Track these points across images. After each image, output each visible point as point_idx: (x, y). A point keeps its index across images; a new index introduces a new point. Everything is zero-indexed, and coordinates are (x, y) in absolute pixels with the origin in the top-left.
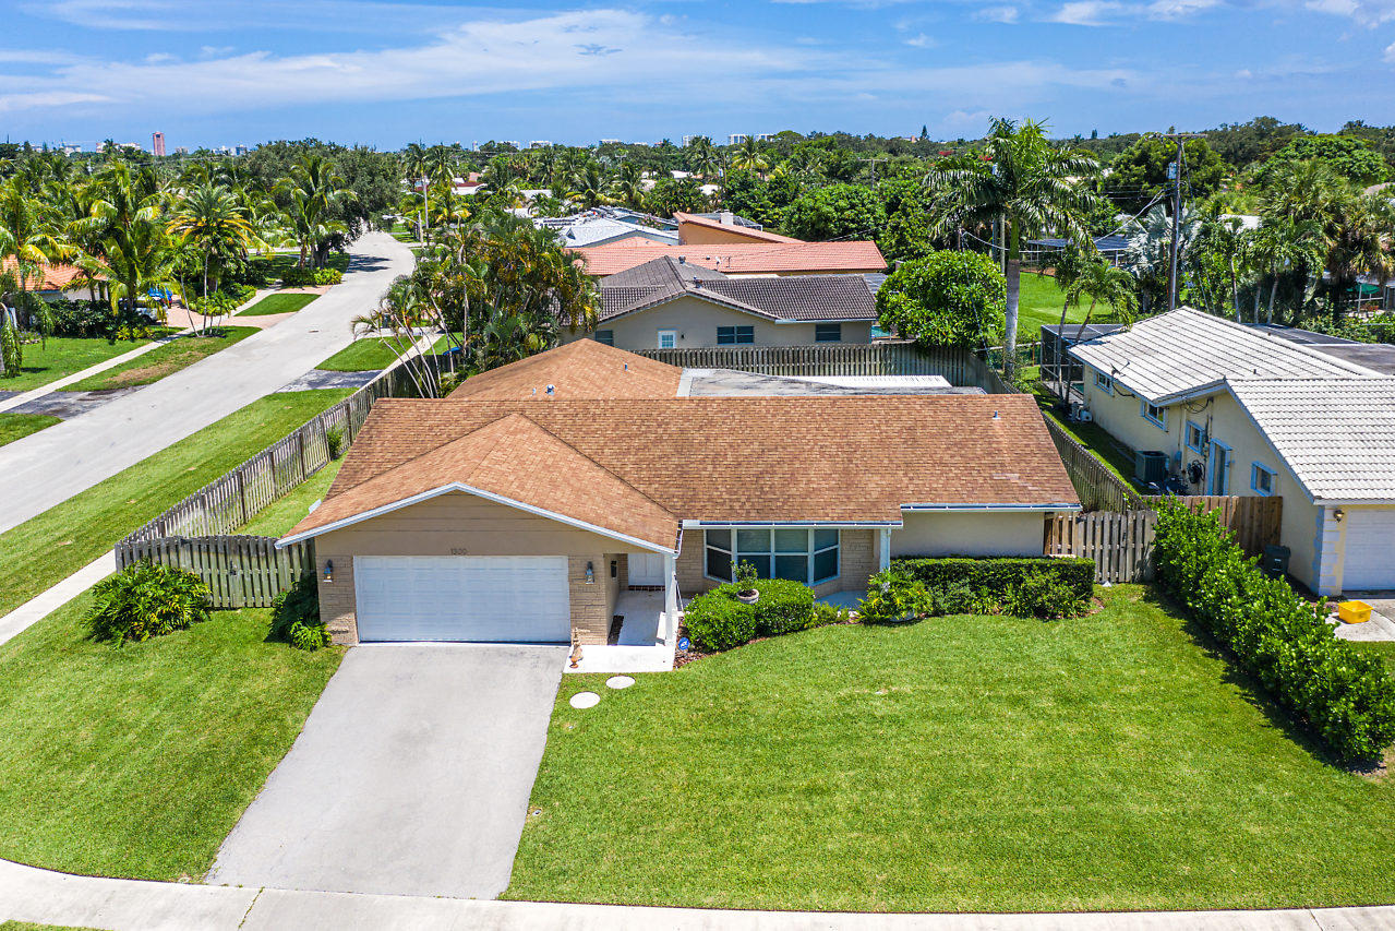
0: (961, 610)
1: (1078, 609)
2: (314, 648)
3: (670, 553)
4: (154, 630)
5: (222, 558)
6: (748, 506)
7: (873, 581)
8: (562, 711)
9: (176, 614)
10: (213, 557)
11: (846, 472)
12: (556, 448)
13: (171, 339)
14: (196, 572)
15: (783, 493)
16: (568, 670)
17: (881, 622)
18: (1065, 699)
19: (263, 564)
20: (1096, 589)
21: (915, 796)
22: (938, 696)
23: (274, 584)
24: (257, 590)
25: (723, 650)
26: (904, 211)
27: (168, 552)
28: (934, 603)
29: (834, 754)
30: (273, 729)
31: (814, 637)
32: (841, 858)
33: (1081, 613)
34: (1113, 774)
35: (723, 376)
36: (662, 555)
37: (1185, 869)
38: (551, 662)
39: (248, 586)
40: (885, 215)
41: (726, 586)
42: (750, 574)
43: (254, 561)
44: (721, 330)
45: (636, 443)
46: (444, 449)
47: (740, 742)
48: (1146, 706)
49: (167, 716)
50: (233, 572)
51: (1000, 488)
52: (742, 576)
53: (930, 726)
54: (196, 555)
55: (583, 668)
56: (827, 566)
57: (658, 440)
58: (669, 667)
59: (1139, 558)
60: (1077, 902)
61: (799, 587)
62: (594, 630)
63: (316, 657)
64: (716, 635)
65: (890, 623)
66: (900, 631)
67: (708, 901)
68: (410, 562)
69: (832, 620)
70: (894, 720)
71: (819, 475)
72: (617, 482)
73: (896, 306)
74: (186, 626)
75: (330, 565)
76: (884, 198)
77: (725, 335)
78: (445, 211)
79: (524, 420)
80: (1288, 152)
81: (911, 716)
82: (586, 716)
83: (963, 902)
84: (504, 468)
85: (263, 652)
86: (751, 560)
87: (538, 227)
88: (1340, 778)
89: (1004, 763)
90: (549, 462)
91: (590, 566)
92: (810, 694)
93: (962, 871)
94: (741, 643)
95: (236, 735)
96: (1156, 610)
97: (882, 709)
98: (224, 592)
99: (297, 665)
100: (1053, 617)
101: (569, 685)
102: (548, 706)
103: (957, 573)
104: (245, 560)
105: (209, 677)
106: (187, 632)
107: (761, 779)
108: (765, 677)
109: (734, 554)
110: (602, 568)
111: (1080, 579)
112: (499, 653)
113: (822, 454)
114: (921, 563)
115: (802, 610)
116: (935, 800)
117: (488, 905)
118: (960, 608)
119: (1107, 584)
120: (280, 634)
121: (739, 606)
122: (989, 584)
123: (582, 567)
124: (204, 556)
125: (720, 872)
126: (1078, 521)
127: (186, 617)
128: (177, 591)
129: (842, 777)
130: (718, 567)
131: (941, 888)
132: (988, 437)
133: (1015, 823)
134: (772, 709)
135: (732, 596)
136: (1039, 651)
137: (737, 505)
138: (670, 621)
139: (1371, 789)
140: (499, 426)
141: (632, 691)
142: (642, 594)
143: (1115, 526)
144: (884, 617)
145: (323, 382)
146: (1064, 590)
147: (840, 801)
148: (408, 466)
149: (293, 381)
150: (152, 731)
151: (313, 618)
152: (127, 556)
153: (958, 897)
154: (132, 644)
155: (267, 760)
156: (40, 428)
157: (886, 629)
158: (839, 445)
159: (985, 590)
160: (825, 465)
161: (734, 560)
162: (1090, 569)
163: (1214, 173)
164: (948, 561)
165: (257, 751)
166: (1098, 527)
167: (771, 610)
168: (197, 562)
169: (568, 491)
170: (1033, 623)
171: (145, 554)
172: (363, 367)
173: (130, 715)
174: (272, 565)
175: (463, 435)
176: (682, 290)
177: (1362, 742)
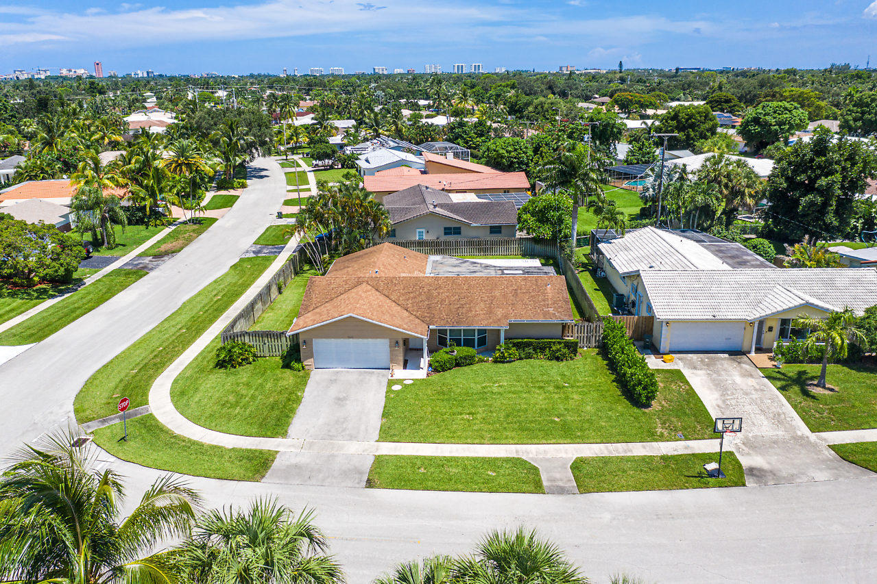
0: (529, 358)
1: (570, 357)
2: (299, 371)
3: (425, 338)
4: (240, 364)
5: (261, 338)
6: (453, 320)
7: (497, 348)
8: (389, 391)
9: (247, 359)
10: (257, 338)
11: (490, 307)
12: (382, 298)
13: (176, 225)
14: (251, 344)
15: (466, 316)
16: (390, 378)
17: (500, 362)
18: (558, 387)
19: (276, 341)
20: (579, 350)
21: (502, 415)
22: (515, 386)
23: (280, 348)
24: (274, 350)
25: (443, 371)
26: (541, 154)
27: (241, 337)
28: (520, 355)
29: (478, 403)
30: (293, 397)
31: (475, 367)
32: (477, 431)
33: (572, 359)
34: (565, 409)
35: (446, 260)
36: (422, 339)
37: (579, 434)
38: (383, 375)
39: (271, 349)
40: (532, 154)
41: (445, 349)
42: (453, 345)
43: (273, 340)
44: (445, 229)
45: (412, 295)
46: (339, 298)
47: (448, 400)
48: (584, 389)
49: (257, 393)
50: (265, 344)
51: (546, 314)
52: (451, 345)
53: (511, 395)
54: (251, 338)
55: (395, 377)
56: (482, 341)
57: (420, 294)
58: (425, 376)
59: (597, 339)
60: (545, 442)
61: (471, 349)
62: (399, 364)
63: (301, 373)
64: (441, 366)
65: (503, 362)
66: (506, 365)
67: (438, 442)
68: (333, 341)
69: (483, 361)
70: (499, 393)
71: (480, 308)
72: (405, 311)
73: (526, 221)
74: (250, 363)
75: (305, 342)
76: (533, 143)
77: (448, 231)
78: (295, 138)
79: (368, 286)
80: (758, 111)
81: (505, 392)
82: (397, 392)
83: (512, 442)
84: (365, 307)
85: (282, 373)
86: (453, 339)
87: (348, 152)
88: (636, 410)
89: (532, 406)
90: (380, 303)
91: (397, 342)
92: (473, 385)
93: (513, 434)
94: (450, 369)
95: (283, 398)
96: (599, 358)
97: (495, 390)
98: (262, 351)
99: (295, 376)
100: (562, 360)
101: (391, 383)
102: (384, 389)
103: (528, 345)
104: (269, 339)
105: (266, 380)
106: (252, 365)
107: (455, 410)
108: (457, 380)
109: (448, 337)
110: (401, 343)
111: (573, 348)
112: (365, 372)
113: (482, 300)
114: (516, 341)
115: (472, 357)
116: (508, 416)
117: (372, 443)
118: (529, 357)
119: (585, 348)
120: (286, 366)
121: (449, 356)
122: (540, 348)
123: (393, 343)
124: (254, 338)
125: (441, 435)
126: (575, 325)
127: (251, 360)
128: (246, 351)
129: (480, 410)
130: (443, 342)
131: (506, 438)
132: (544, 294)
133: (531, 422)
134: (459, 390)
135: (447, 353)
136: (553, 372)
137: (449, 320)
138: (425, 361)
139: (644, 413)
140: (359, 288)
141: (413, 384)
142: (414, 351)
143: (589, 327)
144: (501, 360)
145: (259, 252)
146: (565, 350)
147: (479, 416)
148: (327, 305)
149: (245, 251)
150: (253, 397)
151: (299, 360)
152: (225, 338)
153: (510, 440)
154: (233, 370)
155: (295, 405)
156: (141, 277)
157: (501, 364)
158: (488, 297)
159: (538, 350)
160: (482, 305)
161: (448, 340)
162: (577, 343)
163: (713, 125)
164: (525, 340)
165: (290, 403)
166: (583, 328)
167: (461, 357)
168: (251, 340)
169: (388, 315)
170: (554, 362)
171: (232, 337)
172: (276, 243)
173: (244, 392)
174: (279, 341)
175: (345, 292)
176: (428, 211)
177: (644, 399)
